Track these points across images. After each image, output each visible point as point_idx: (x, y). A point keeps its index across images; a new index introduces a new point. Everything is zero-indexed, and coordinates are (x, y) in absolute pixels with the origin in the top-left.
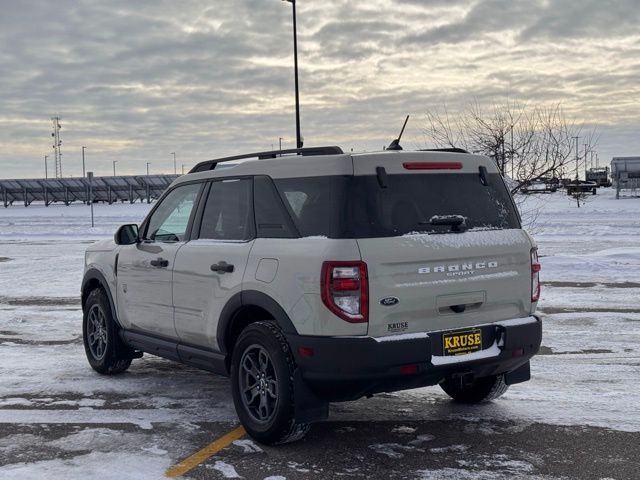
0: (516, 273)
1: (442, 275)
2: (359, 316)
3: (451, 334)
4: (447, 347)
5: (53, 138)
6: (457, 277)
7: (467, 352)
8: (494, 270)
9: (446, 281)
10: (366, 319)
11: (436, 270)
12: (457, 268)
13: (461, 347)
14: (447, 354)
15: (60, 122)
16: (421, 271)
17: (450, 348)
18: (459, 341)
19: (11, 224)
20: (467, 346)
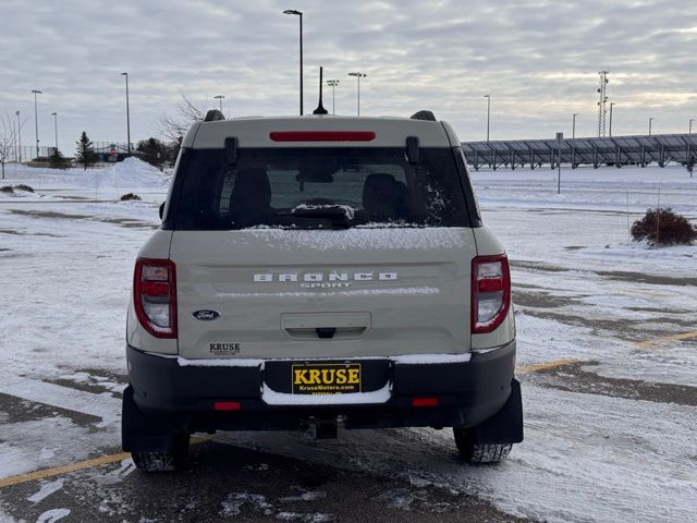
0: (437, 290)
1: (295, 286)
2: (168, 330)
3: (307, 366)
4: (298, 382)
5: (599, 94)
6: (320, 289)
7: (334, 392)
8: (389, 284)
9: (297, 294)
10: (174, 335)
11: (282, 278)
12: (319, 277)
13: (323, 384)
14: (297, 391)
15: (608, 76)
16: (257, 278)
17: (303, 384)
18: (321, 377)
19: (487, 188)
20: (334, 383)
